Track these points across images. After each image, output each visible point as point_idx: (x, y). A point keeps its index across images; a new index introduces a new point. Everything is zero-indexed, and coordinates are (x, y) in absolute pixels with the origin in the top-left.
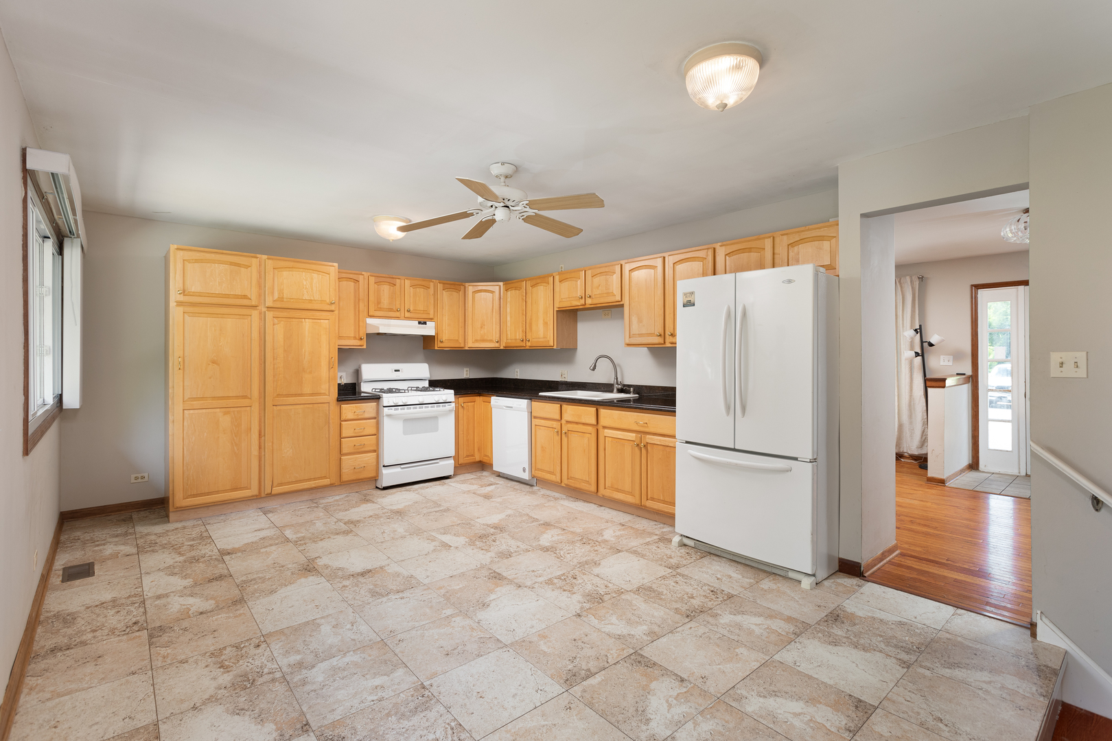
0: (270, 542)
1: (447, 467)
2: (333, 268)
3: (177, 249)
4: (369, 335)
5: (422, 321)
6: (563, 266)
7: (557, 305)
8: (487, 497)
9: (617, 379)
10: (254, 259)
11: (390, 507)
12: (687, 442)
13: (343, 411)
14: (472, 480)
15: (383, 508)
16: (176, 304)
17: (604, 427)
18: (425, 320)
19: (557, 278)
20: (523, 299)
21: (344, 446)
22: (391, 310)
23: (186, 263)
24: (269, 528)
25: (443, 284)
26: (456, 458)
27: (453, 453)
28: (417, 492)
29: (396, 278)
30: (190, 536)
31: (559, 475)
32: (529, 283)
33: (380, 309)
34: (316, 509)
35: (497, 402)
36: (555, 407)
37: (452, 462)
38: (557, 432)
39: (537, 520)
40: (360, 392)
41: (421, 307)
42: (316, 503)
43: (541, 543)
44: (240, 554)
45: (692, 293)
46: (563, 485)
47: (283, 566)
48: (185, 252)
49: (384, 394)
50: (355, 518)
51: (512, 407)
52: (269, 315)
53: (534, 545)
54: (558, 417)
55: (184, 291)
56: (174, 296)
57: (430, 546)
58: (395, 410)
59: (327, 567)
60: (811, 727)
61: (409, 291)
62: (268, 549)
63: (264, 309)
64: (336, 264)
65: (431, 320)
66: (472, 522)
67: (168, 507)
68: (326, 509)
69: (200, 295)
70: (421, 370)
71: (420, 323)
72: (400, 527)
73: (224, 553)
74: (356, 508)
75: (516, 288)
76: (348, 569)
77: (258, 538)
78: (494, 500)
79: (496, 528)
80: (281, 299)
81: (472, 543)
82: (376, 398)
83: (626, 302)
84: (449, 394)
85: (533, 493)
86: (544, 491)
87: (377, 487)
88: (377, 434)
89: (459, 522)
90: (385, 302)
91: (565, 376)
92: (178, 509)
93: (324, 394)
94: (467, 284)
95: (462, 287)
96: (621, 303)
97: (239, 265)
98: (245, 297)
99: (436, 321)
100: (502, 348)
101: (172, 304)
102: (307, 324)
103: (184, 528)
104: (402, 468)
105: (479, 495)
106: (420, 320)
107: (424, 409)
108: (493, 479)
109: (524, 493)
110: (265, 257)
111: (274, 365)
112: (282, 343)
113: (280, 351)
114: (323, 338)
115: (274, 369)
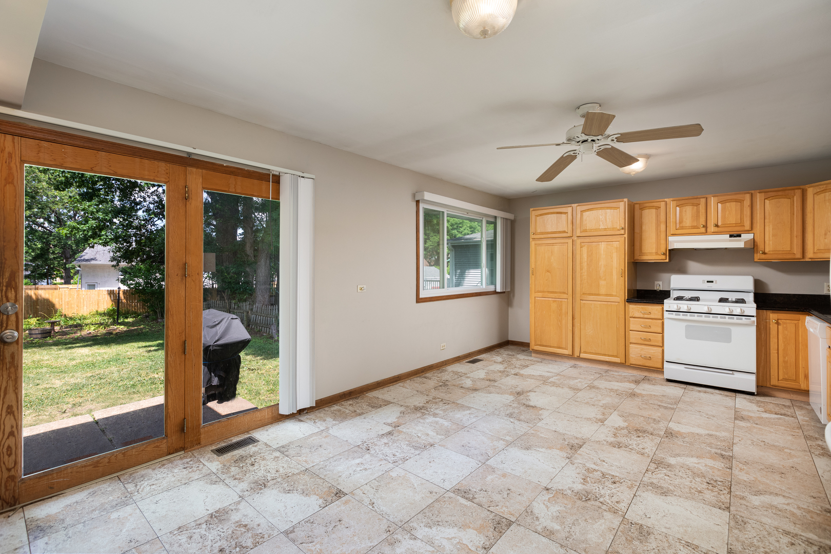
2: (622, 203)
3: (533, 210)
5: (735, 234)
10: (569, 208)
13: (631, 310)
18: (739, 233)
21: (631, 337)
22: (694, 227)
23: (536, 217)
24: (555, 373)
25: (766, 192)
41: (732, 220)
48: (536, 211)
50: (602, 386)
52: (578, 241)
55: (535, 232)
56: (532, 237)
57: (592, 416)
59: (527, 396)
60: (457, 548)
61: (716, 207)
63: (575, 238)
64: (626, 200)
65: (747, 232)
66: (663, 422)
69: (542, 233)
71: (732, 236)
76: (529, 401)
77: (540, 374)
80: (586, 230)
81: (621, 428)
84: (748, 308)
88: (663, 333)
89: (654, 417)
90: (688, 222)
93: (616, 296)
94: (807, 187)
95: (798, 191)
97: (561, 213)
98: (564, 232)
99: (754, 232)
101: (531, 240)
102: (603, 246)
106: (731, 233)
107: (712, 318)
110: (576, 205)
111: (581, 274)
112: (586, 260)
113: (585, 265)
114: (615, 255)
115: (581, 276)
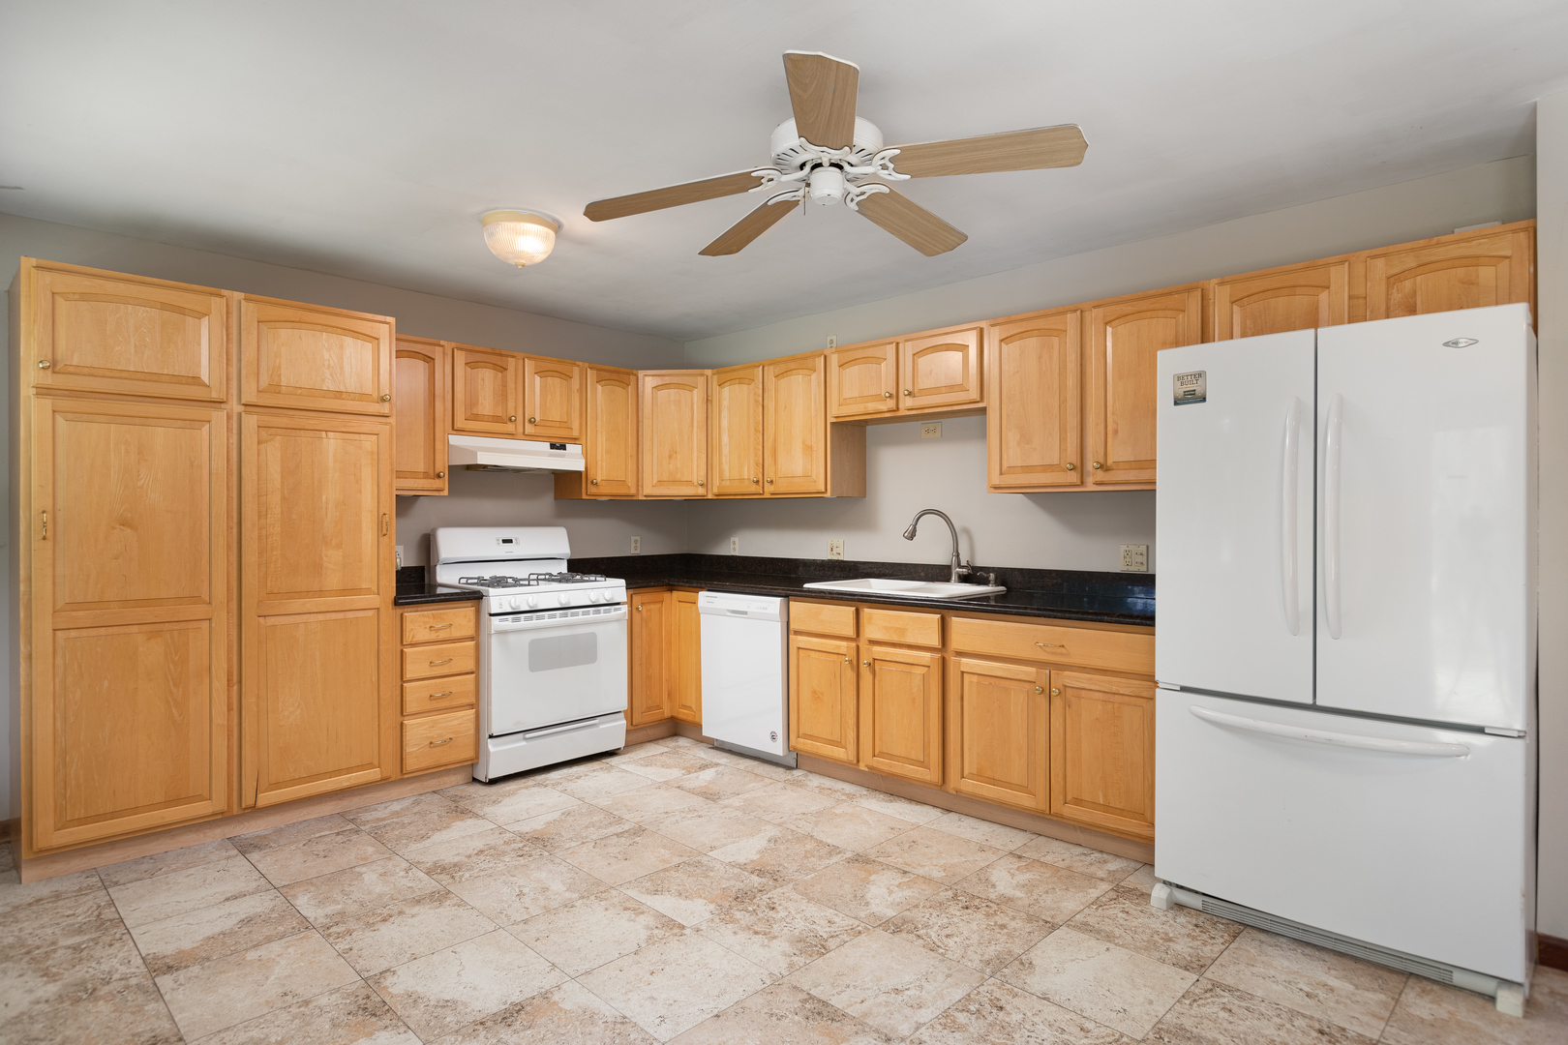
0: (267, 931)
1: (613, 733)
2: (384, 327)
3: (37, 267)
4: (452, 468)
5: (558, 442)
6: (834, 338)
7: (836, 411)
8: (710, 796)
9: (958, 556)
10: (215, 300)
11: (516, 828)
12: (1184, 689)
13: (408, 626)
14: (664, 758)
15: (502, 831)
16: (34, 391)
17: (960, 654)
18: (562, 441)
19: (834, 360)
20: (757, 401)
21: (408, 698)
22: (496, 419)
23: (60, 301)
24: (257, 891)
25: (598, 370)
26: (630, 714)
27: (624, 705)
28: (560, 788)
29: (507, 356)
30: (71, 920)
31: (852, 748)
32: (770, 371)
33: (476, 417)
34: (354, 837)
35: (710, 601)
36: (847, 612)
37: (622, 723)
38: (851, 662)
39: (834, 850)
40: (435, 585)
41: (556, 415)
42: (352, 821)
43: (874, 908)
44: (195, 970)
45: (1200, 375)
46: (862, 767)
47: (306, 1003)
48: (57, 276)
49: (490, 589)
50: (448, 857)
51: (745, 613)
52: (251, 421)
53: (862, 914)
54: (850, 632)
55: (54, 363)
56: (30, 375)
57: (635, 930)
58: (514, 620)
59: (414, 999)
61: (535, 384)
62: (262, 952)
63: (237, 408)
64: (391, 320)
65: (575, 440)
66: (704, 860)
67: (19, 840)
68: (378, 835)
69: (92, 373)
70: (555, 543)
71: (553, 446)
72: (552, 878)
73: (160, 966)
74: (444, 832)
75: (741, 381)
76: (465, 1005)
77: (234, 920)
78: (726, 802)
79: (761, 873)
80: (275, 388)
81: (725, 915)
82: (472, 597)
83: (992, 403)
84: (615, 588)
85: (797, 783)
86: (816, 781)
87: (475, 780)
88: (478, 671)
89: (676, 860)
90: (486, 405)
91: (840, 550)
92: (40, 855)
93: (368, 591)
94: (641, 374)
95: (632, 378)
96: (981, 405)
97: (180, 310)
98: (196, 380)
99: (584, 442)
100: (710, 497)
101: (26, 391)
102: (332, 444)
103: (57, 896)
104: (525, 739)
105: (691, 791)
106: (554, 441)
107: (571, 618)
108: (703, 754)
109: (781, 785)
110: (238, 295)
111: (260, 529)
112: (278, 485)
113: (275, 500)
114: (367, 475)
115: (260, 537)
